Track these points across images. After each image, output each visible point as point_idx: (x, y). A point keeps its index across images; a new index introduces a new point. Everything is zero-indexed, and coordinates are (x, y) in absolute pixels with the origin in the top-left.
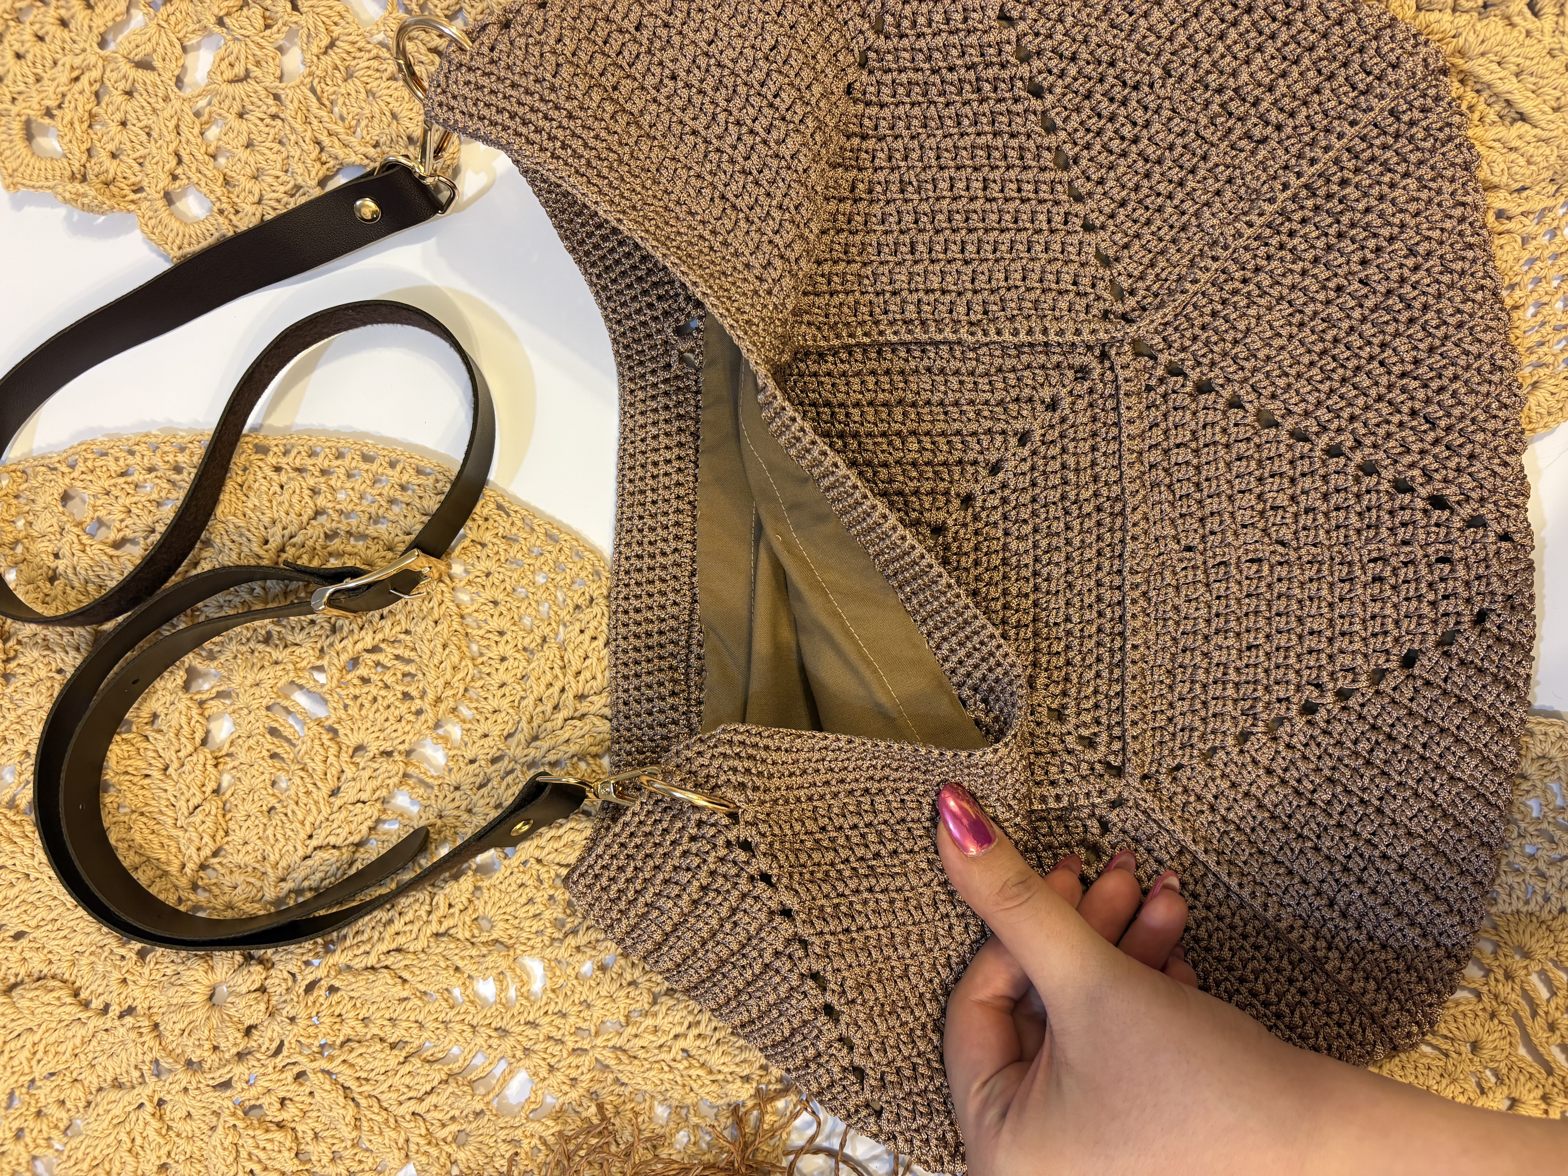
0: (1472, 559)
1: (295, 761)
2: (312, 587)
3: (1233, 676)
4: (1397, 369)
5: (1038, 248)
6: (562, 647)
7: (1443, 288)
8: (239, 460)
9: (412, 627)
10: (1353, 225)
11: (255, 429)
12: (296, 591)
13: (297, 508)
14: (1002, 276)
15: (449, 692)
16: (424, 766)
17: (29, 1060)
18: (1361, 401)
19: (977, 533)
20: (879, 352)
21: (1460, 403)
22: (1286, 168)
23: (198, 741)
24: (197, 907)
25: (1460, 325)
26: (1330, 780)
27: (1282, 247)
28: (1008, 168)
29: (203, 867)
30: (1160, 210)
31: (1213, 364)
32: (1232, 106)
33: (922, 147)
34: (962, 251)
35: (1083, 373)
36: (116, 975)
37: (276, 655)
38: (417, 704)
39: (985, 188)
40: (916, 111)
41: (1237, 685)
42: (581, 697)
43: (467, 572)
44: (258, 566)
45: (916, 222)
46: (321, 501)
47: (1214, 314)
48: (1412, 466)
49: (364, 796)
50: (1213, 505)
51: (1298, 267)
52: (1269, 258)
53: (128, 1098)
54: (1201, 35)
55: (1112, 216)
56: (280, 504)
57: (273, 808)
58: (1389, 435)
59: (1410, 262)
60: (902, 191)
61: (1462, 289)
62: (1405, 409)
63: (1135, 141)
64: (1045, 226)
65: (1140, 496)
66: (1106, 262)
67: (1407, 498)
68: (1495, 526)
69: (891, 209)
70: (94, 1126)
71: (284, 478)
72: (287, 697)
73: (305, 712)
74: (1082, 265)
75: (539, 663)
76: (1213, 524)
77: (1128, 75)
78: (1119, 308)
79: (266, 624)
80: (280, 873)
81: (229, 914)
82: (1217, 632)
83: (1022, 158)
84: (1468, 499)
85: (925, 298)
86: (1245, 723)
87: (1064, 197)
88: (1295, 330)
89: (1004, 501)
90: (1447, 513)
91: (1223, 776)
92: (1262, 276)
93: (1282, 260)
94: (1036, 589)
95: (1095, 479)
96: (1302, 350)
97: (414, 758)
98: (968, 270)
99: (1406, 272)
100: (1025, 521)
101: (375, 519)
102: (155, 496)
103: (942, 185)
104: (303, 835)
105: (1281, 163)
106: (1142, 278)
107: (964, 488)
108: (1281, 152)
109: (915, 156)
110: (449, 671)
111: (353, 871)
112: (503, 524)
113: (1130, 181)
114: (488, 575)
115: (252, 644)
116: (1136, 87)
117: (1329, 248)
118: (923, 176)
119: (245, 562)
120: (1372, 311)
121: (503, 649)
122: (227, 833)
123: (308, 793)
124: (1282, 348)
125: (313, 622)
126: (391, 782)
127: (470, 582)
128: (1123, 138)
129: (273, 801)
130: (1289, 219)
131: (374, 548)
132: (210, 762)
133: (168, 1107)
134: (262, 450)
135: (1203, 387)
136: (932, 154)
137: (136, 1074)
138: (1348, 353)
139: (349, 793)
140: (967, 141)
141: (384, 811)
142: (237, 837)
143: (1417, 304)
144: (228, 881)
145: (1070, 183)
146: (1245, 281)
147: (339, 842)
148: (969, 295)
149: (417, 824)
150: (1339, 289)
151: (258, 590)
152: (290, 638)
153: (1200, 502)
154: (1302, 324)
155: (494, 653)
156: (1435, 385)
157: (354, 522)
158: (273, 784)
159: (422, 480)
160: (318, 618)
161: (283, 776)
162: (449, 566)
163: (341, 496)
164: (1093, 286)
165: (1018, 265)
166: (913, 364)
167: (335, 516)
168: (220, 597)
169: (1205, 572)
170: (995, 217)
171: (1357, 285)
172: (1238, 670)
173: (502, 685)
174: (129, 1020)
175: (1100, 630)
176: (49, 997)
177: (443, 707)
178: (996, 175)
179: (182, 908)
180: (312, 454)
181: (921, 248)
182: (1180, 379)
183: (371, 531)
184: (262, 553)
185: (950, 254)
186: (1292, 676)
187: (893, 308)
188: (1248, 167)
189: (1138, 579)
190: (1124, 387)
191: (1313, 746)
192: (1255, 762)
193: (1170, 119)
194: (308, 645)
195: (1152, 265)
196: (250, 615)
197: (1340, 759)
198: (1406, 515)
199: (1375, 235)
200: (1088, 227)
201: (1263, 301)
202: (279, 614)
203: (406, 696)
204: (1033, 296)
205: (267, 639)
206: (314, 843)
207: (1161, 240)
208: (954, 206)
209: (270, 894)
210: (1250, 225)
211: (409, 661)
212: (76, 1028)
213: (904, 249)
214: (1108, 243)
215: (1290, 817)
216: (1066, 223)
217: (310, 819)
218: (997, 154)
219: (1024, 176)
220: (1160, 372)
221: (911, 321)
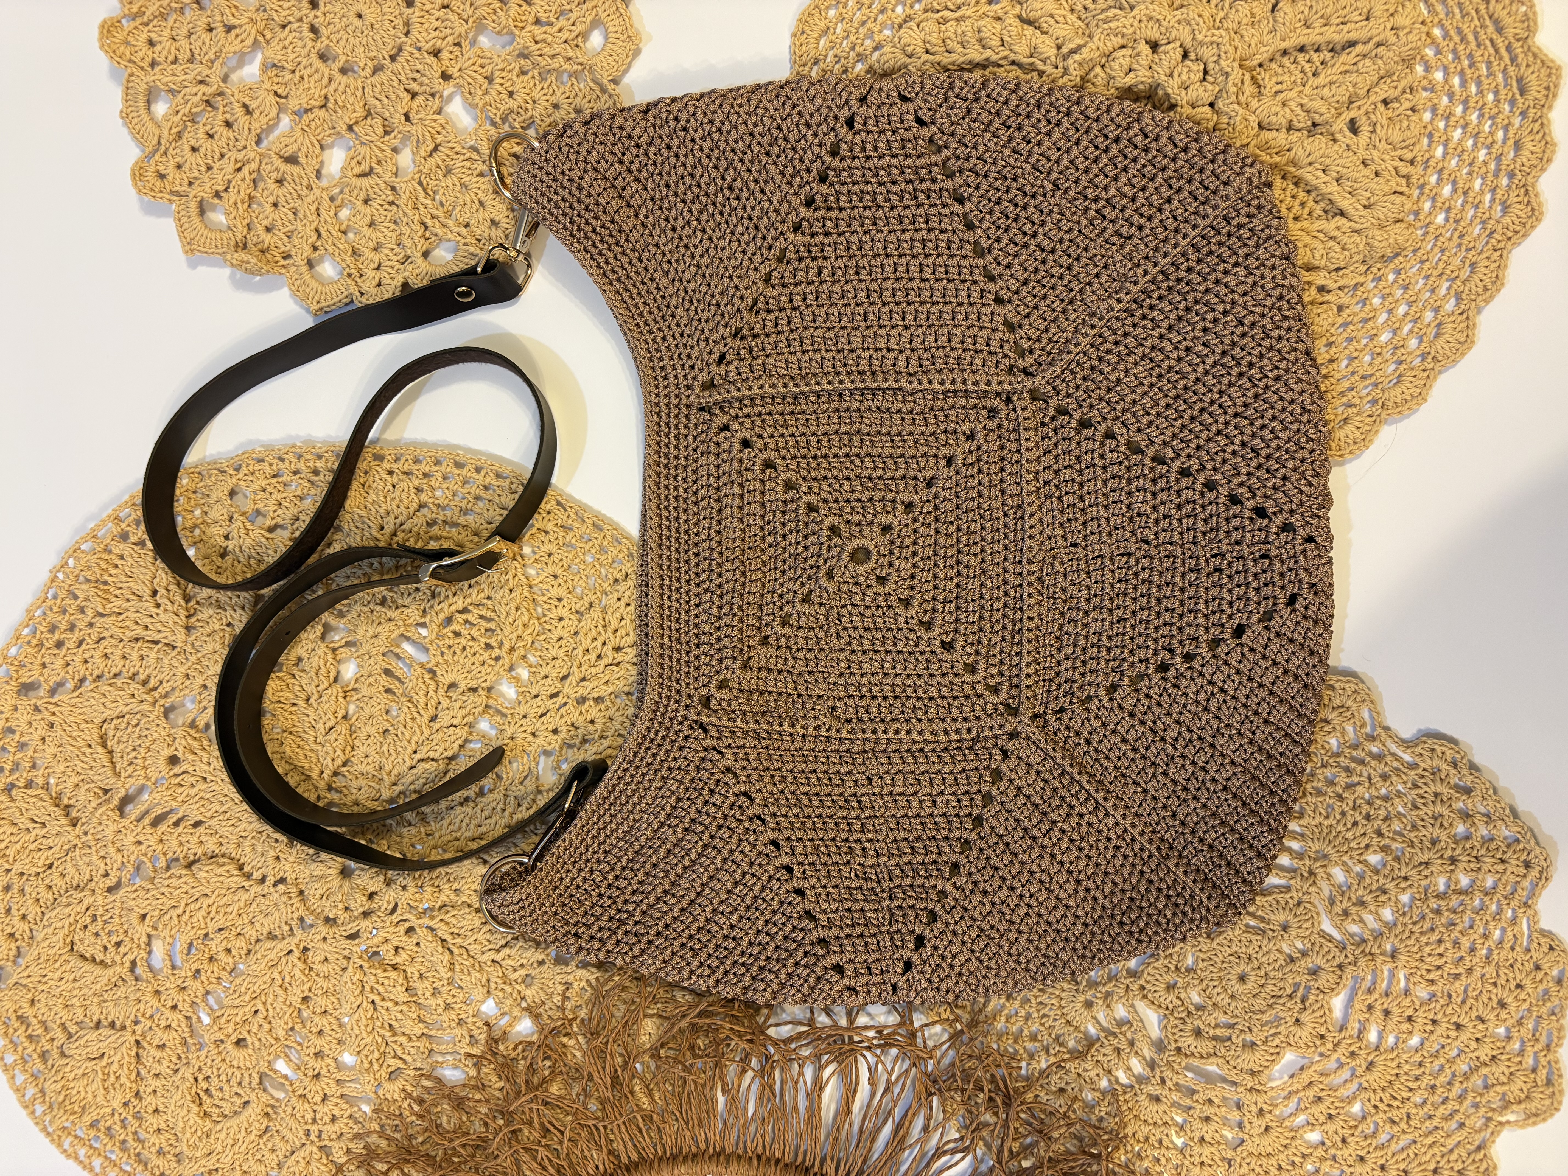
0: (1285, 556)
1: (404, 694)
2: (417, 563)
3: (1105, 641)
4: (1231, 411)
5: (960, 317)
6: (604, 611)
7: (1264, 350)
8: (362, 465)
9: (493, 595)
10: (1196, 302)
11: (374, 442)
12: (405, 566)
13: (406, 502)
14: (932, 338)
15: (521, 644)
16: (500, 700)
17: (205, 918)
18: (1204, 434)
19: (915, 531)
20: (840, 395)
21: (1277, 437)
22: (1146, 258)
23: (332, 678)
24: (331, 804)
25: (1277, 379)
26: (1178, 722)
27: (1144, 317)
28: (938, 256)
29: (336, 774)
30: (1053, 288)
31: (1091, 406)
32: (1107, 211)
33: (872, 240)
34: (903, 319)
35: (993, 412)
36: (272, 853)
37: (390, 614)
38: (496, 652)
39: (921, 271)
40: (868, 213)
41: (1109, 649)
42: (618, 649)
43: (534, 552)
44: (377, 547)
45: (868, 297)
46: (424, 497)
47: (1092, 368)
48: (1242, 484)
49: (455, 722)
50: (1092, 512)
51: (1156, 333)
52: (1134, 326)
53: (281, 947)
54: (1081, 159)
55: (1017, 292)
56: (393, 499)
57: (387, 731)
58: (1224, 461)
59: (1239, 330)
60: (858, 274)
61: (1279, 351)
62: (1237, 441)
63: (1034, 236)
64: (966, 301)
65: (1035, 505)
66: (1011, 328)
67: (1238, 508)
68: (1301, 532)
69: (849, 287)
70: (254, 967)
71: (395, 479)
72: (398, 646)
73: (411, 658)
74: (993, 330)
75: (587, 622)
76: (1093, 526)
77: (1028, 188)
78: (1020, 363)
79: (382, 590)
80: (393, 779)
81: (356, 809)
82: (1095, 608)
83: (949, 248)
84: (1281, 511)
85: (875, 355)
86: (1114, 678)
87: (981, 278)
88: (1155, 380)
89: (936, 507)
90: (1266, 521)
91: (1097, 717)
92: (1129, 340)
93: (1144, 327)
94: (959, 574)
95: (1003, 492)
96: (1161, 395)
97: (493, 693)
98: (908, 334)
99: (1236, 338)
100: (951, 523)
101: (464, 512)
102: (299, 493)
103: (887, 269)
104: (410, 750)
105: (1143, 254)
106: (1038, 340)
107: (905, 497)
108: (1142, 246)
109: (867, 247)
110: (521, 627)
111: (447, 779)
112: (562, 516)
113: (1031, 266)
114: (550, 555)
115: (372, 606)
116: (1033, 197)
117: (1180, 319)
118: (873, 262)
119: (366, 544)
120: (1213, 366)
121: (560, 611)
122: (353, 749)
123: (413, 719)
124: (1145, 393)
125: (417, 589)
126: (476, 711)
127: (536, 561)
128: (1025, 234)
129: (387, 725)
130: (1150, 297)
131: (464, 534)
132: (341, 695)
133: (310, 954)
134: (379, 458)
135: (1084, 424)
136: (880, 245)
137: (287, 928)
138: (1195, 398)
139: (444, 719)
140: (907, 236)
141: (471, 733)
142: (360, 752)
143: (1244, 362)
144: (354, 784)
145: (985, 267)
146: (1116, 343)
147: (436, 755)
148: (908, 353)
149: (496, 744)
150: (1188, 349)
151: (376, 565)
152: (400, 601)
153: (1083, 510)
154: (1160, 376)
155: (554, 614)
156: (1258, 423)
157: (449, 513)
158: (387, 712)
159: (501, 482)
160: (422, 586)
161: (394, 706)
162: (521, 548)
163: (438, 493)
164: (1001, 347)
165: (944, 330)
166: (866, 404)
167: (434, 509)
168: (348, 570)
169: (1087, 562)
170: (928, 293)
171: (1200, 347)
172: (1110, 638)
173: (560, 639)
174: (281, 887)
175: (1005, 605)
176: (220, 871)
177: (516, 654)
178: (930, 261)
179: (321, 804)
180: (417, 461)
181: (871, 317)
182: (1067, 417)
183: (462, 521)
184: (379, 536)
185: (894, 322)
186: (1150, 642)
187: (850, 362)
188: (1119, 257)
189: (1034, 567)
190: (1024, 424)
191: (1165, 696)
192: (1121, 707)
193: (1059, 221)
194: (414, 607)
195: (1047, 330)
196: (370, 584)
197: (1185, 706)
198: (1237, 522)
199: (1214, 310)
200: (999, 301)
201: (1130, 359)
202: (391, 583)
203: (488, 646)
204: (955, 354)
205: (383, 602)
206: (418, 756)
207: (1054, 310)
208: (897, 285)
209: (386, 794)
210: (1119, 301)
211: (490, 620)
212: (240, 893)
213: (858, 318)
214: (1014, 314)
215: (1147, 749)
216: (982, 297)
217: (415, 738)
218: (930, 245)
219: (950, 262)
220: (1051, 412)
221: (864, 372)
